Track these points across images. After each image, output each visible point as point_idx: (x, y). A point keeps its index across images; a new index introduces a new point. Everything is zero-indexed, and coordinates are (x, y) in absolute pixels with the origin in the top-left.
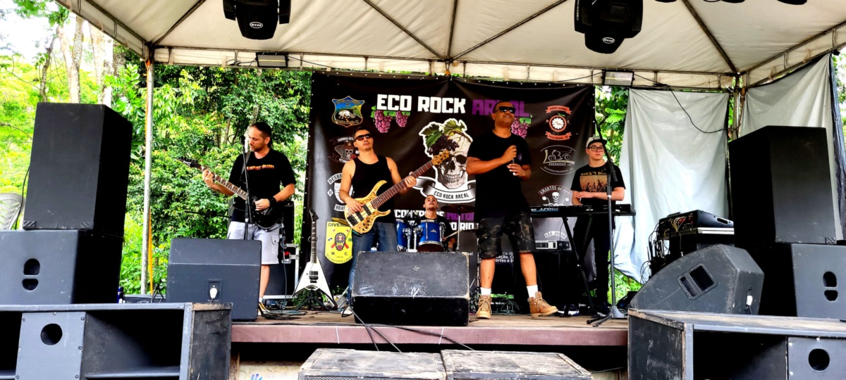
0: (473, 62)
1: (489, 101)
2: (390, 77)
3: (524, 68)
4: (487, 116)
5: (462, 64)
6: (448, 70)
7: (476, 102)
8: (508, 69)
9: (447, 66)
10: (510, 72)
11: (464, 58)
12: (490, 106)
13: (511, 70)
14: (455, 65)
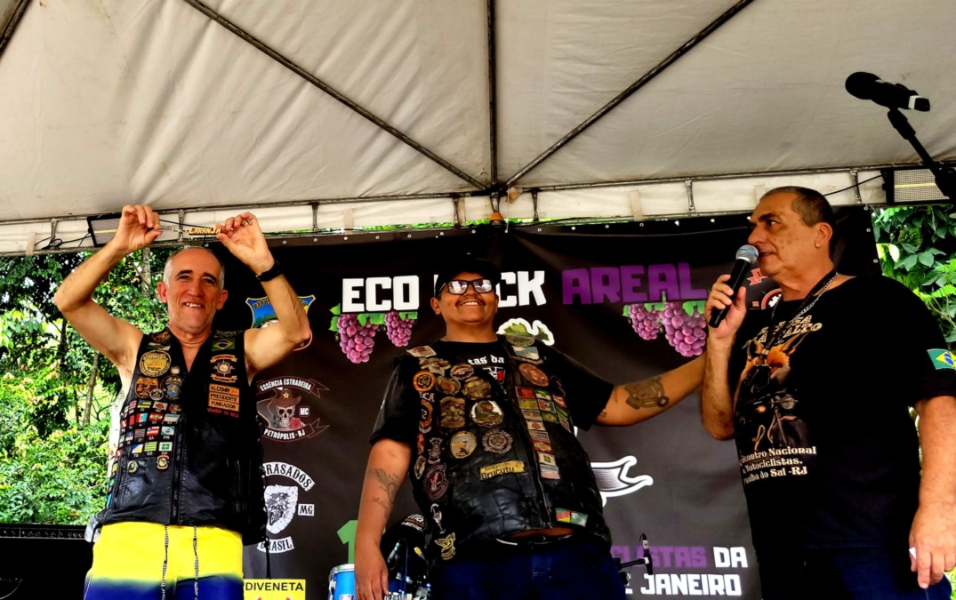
0: (554, 189)
1: (599, 271)
2: (369, 240)
3: (678, 188)
4: (600, 304)
5: (529, 195)
6: (496, 211)
7: (569, 274)
8: (640, 195)
9: (495, 203)
10: (644, 201)
11: (533, 179)
12: (606, 281)
13: (647, 196)
14: (511, 200)
